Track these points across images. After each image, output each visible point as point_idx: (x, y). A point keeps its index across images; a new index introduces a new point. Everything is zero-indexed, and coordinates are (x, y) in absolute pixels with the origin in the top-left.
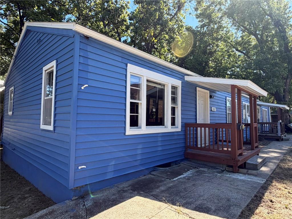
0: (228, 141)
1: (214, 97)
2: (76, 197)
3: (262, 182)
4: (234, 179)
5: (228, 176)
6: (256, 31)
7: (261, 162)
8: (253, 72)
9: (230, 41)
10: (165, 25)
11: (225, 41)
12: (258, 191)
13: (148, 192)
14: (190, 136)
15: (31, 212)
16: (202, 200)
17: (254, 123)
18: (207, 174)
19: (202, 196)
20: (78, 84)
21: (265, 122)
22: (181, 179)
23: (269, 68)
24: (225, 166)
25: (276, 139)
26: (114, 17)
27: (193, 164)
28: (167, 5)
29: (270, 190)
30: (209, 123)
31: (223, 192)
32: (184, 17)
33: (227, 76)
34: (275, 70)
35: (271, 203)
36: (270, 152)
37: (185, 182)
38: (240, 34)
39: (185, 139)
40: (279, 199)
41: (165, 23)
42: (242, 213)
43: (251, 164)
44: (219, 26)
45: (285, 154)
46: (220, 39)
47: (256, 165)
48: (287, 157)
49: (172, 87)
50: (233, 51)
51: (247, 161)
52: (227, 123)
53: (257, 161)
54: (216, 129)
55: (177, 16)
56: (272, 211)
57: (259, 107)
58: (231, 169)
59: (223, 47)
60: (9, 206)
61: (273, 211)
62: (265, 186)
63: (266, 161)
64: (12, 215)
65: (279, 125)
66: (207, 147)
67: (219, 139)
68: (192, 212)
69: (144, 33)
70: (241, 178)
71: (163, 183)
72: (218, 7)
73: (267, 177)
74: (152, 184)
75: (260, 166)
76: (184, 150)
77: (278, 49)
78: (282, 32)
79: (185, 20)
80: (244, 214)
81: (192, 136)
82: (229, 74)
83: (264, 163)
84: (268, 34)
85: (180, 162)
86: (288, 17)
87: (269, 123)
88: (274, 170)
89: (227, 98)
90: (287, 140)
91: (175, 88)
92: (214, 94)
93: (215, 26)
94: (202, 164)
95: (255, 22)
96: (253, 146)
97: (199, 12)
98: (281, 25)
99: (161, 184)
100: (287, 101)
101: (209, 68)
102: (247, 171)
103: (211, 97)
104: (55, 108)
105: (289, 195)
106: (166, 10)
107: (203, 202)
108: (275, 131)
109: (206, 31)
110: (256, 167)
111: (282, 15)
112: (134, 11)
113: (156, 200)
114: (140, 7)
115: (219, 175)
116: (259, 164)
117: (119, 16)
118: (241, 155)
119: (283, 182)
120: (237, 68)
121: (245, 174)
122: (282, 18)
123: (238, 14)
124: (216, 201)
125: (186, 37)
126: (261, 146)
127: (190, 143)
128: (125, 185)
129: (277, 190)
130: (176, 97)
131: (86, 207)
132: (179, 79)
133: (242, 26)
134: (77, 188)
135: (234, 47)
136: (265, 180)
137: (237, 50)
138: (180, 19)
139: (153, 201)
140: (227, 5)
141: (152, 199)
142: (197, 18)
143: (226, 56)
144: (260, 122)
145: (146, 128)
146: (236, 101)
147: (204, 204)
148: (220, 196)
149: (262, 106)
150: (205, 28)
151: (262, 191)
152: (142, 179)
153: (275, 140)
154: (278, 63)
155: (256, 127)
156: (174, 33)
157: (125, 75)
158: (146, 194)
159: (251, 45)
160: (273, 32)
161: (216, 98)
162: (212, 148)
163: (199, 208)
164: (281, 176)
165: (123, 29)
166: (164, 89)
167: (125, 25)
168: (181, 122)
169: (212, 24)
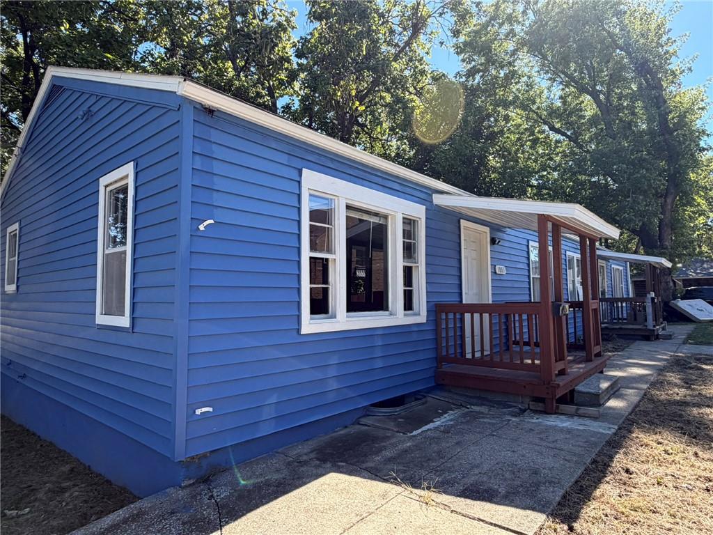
0: (532, 344)
1: (502, 241)
2: (190, 479)
3: (610, 433)
4: (548, 428)
5: (534, 421)
6: (595, 85)
7: (609, 387)
8: (590, 181)
9: (534, 107)
10: (383, 69)
11: (524, 107)
12: (599, 452)
13: (356, 462)
14: (447, 333)
15: (84, 520)
16: (477, 475)
17: (593, 299)
18: (487, 418)
19: (477, 467)
20: (192, 218)
21: (619, 297)
22: (429, 432)
23: (625, 172)
24: (527, 400)
25: (642, 336)
26: (261, 50)
27: (455, 397)
28: (387, 21)
29: (626, 448)
30: (490, 302)
31: (523, 456)
32: (426, 50)
33: (530, 189)
34: (639, 175)
35: (627, 475)
36: (629, 366)
37: (438, 438)
38: (557, 91)
39: (437, 340)
40: (645, 466)
41: (383, 66)
42: (564, 497)
43: (584, 393)
44: (509, 73)
45: (661, 371)
46: (512, 103)
47: (597, 396)
48: (666, 376)
49: (405, 220)
50: (543, 132)
51: (576, 386)
52: (532, 301)
53: (598, 386)
54: (507, 316)
55: (410, 48)
56: (628, 491)
57: (604, 262)
58: (540, 406)
59: (519, 120)
60: (28, 509)
61: (631, 492)
62: (615, 441)
63: (619, 386)
64: (40, 528)
65: (649, 305)
66: (485, 359)
67: (514, 339)
68: (456, 500)
69: (335, 90)
70: (564, 425)
71: (388, 443)
72: (506, 27)
73: (621, 421)
74: (365, 444)
75: (606, 398)
76: (436, 365)
77: (644, 126)
78: (653, 88)
79: (429, 57)
80: (569, 500)
81: (451, 333)
82: (535, 186)
83: (615, 389)
84: (621, 93)
85: (425, 394)
86: (665, 53)
87: (627, 300)
88: (637, 406)
89: (531, 243)
90: (669, 337)
91: (410, 224)
92: (500, 235)
93: (501, 71)
94: (474, 397)
95: (591, 63)
96: (588, 354)
97: (462, 39)
98: (649, 71)
99: (385, 444)
100: (666, 248)
101: (488, 173)
102: (578, 409)
103: (493, 241)
104: (134, 274)
105: (667, 456)
106: (385, 34)
107: (481, 478)
108: (639, 317)
109: (478, 84)
110: (595, 400)
111: (653, 48)
112: (308, 35)
113: (375, 480)
114: (322, 29)
115: (514, 419)
116: (603, 392)
117: (273, 48)
118: (562, 373)
119: (654, 430)
120: (553, 171)
121: (572, 416)
122: (651, 54)
123: (553, 44)
124: (508, 475)
125: (434, 99)
126: (610, 354)
127: (447, 351)
128: (302, 450)
129: (640, 448)
130: (414, 244)
131: (216, 501)
132: (421, 201)
133: (563, 73)
134: (194, 458)
135: (545, 123)
136: (616, 427)
137: (552, 128)
138: (419, 55)
139: (369, 481)
140: (527, 23)
141: (365, 478)
142: (458, 53)
143: (528, 143)
144: (607, 297)
145: (347, 317)
146: (550, 248)
147: (482, 482)
148: (516, 465)
149: (610, 261)
150: (478, 77)
151: (607, 450)
152: (341, 435)
153: (640, 337)
154: (645, 160)
155: (595, 310)
156: (405, 89)
157: (296, 197)
158: (351, 467)
159: (584, 116)
160: (634, 87)
161: (506, 244)
162: (498, 360)
163: (472, 491)
164: (651, 417)
165: (283, 80)
166: (386, 226)
167: (286, 69)
168: (427, 302)
169: (494, 67)
